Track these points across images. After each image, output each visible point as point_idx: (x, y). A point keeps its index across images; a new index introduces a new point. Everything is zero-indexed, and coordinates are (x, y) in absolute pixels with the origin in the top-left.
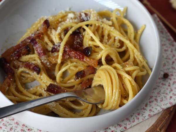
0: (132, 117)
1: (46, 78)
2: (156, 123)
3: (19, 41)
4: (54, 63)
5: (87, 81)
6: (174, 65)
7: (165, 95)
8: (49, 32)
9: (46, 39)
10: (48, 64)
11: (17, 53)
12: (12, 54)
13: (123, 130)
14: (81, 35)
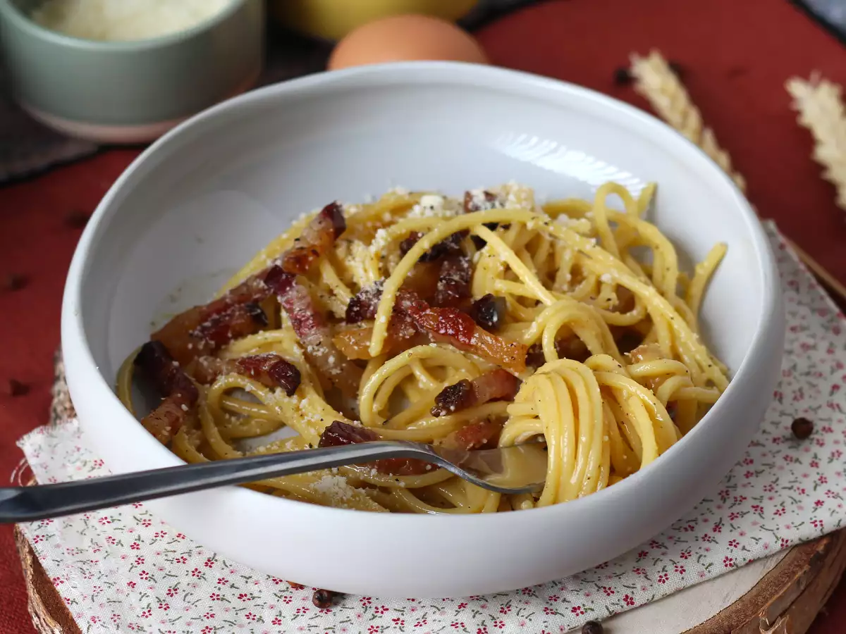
0: (659, 563)
1: (320, 409)
2: (754, 592)
3: (222, 289)
4: (354, 357)
5: (482, 423)
6: (838, 398)
7: (796, 495)
8: (341, 252)
9: (329, 276)
10: (331, 360)
11: (212, 327)
12: (191, 331)
13: (618, 609)
14: (467, 261)
